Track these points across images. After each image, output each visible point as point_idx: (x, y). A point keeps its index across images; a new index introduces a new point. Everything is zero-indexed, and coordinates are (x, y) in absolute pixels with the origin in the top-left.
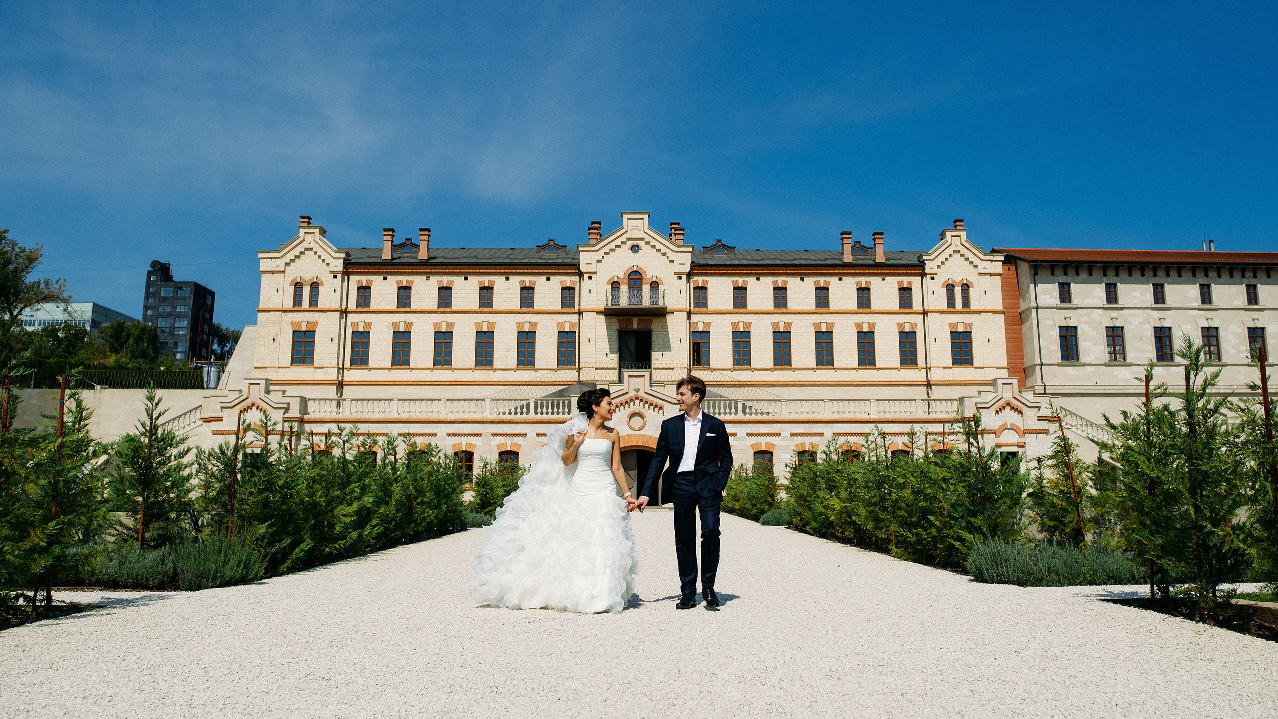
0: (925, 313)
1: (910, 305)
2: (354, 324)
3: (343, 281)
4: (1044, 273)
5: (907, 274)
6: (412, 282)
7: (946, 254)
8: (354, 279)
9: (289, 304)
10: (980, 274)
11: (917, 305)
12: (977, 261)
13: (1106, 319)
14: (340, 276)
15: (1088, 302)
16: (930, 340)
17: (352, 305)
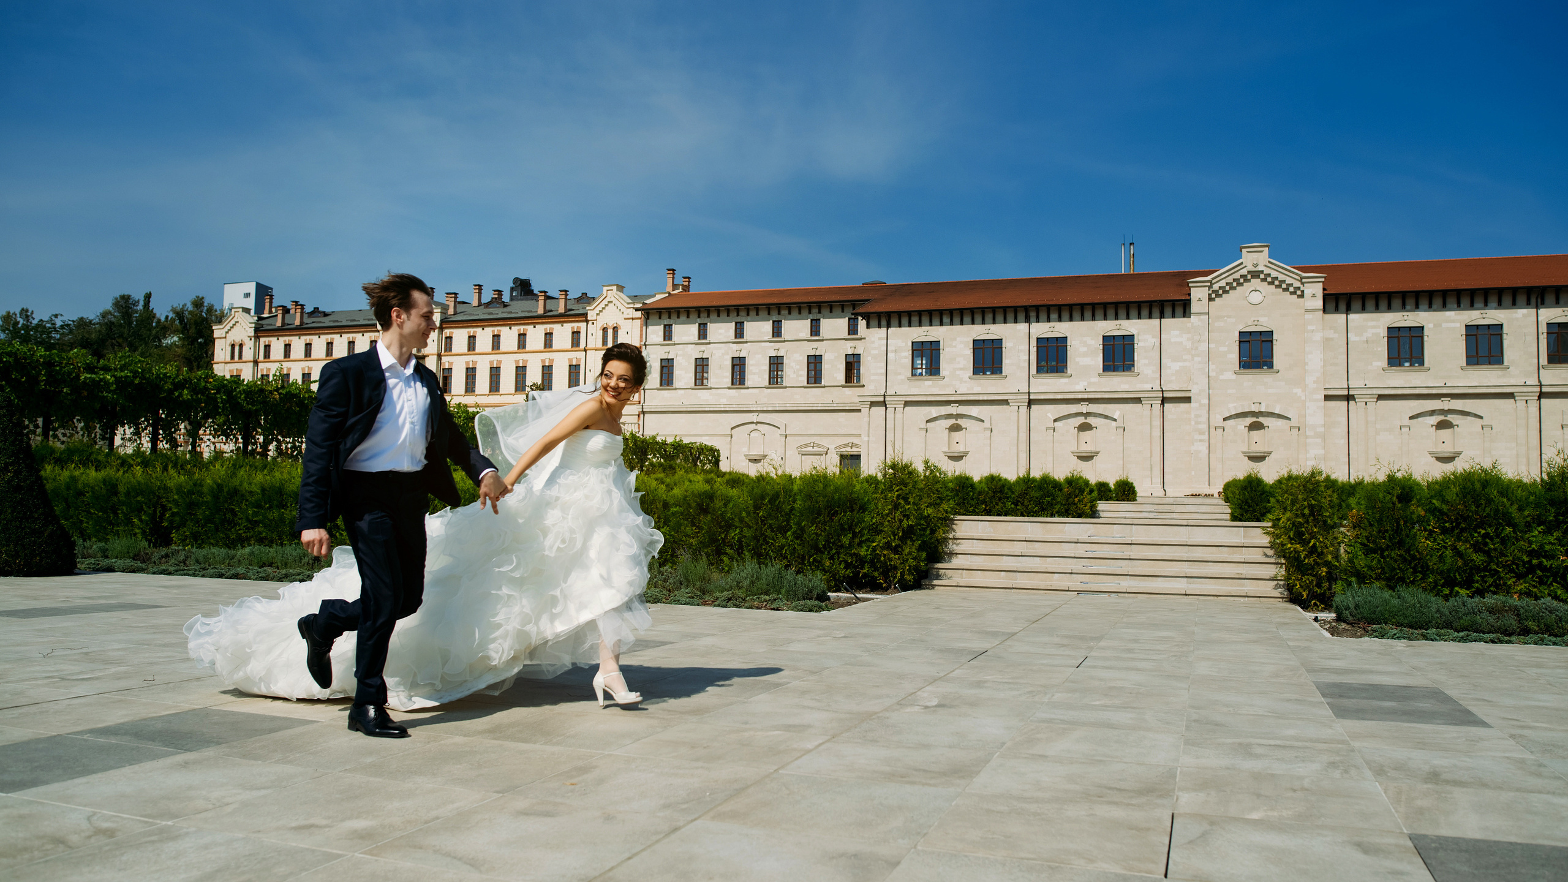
0: (585, 350)
1: (578, 345)
2: (262, 370)
3: (255, 343)
4: (654, 318)
5: (577, 321)
6: (291, 341)
7: (602, 305)
8: (262, 340)
9: (228, 359)
10: (625, 319)
11: (582, 345)
12: (623, 309)
13: (696, 352)
14: (253, 339)
15: (685, 339)
16: (587, 371)
17: (261, 358)
